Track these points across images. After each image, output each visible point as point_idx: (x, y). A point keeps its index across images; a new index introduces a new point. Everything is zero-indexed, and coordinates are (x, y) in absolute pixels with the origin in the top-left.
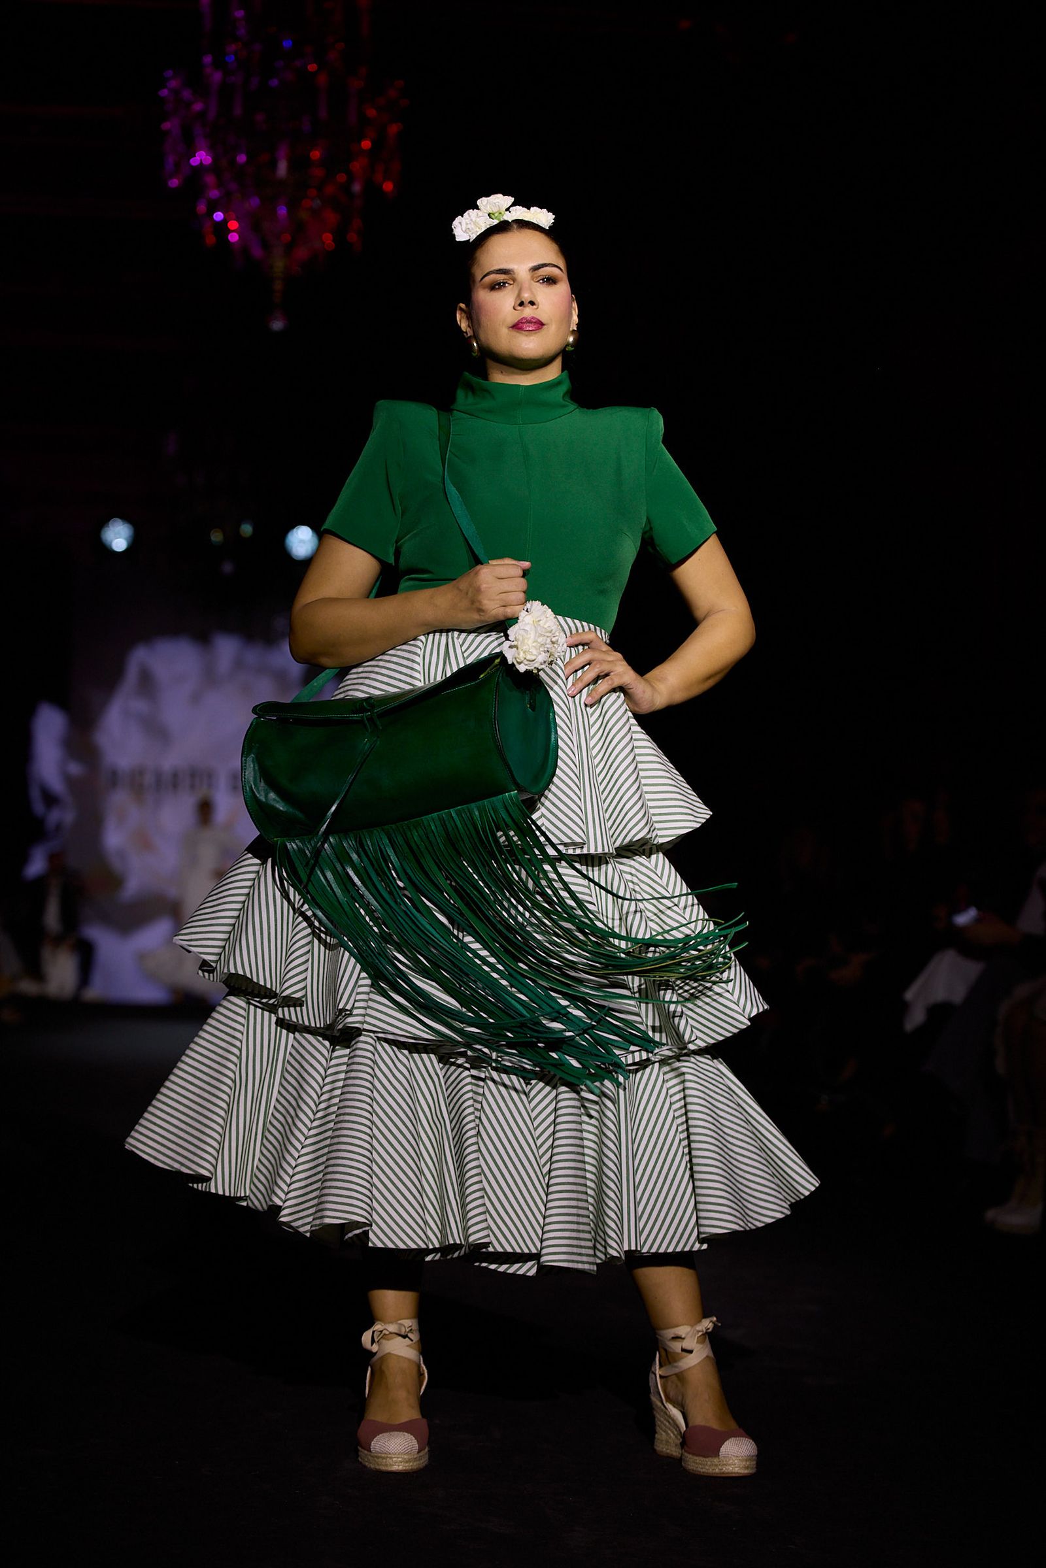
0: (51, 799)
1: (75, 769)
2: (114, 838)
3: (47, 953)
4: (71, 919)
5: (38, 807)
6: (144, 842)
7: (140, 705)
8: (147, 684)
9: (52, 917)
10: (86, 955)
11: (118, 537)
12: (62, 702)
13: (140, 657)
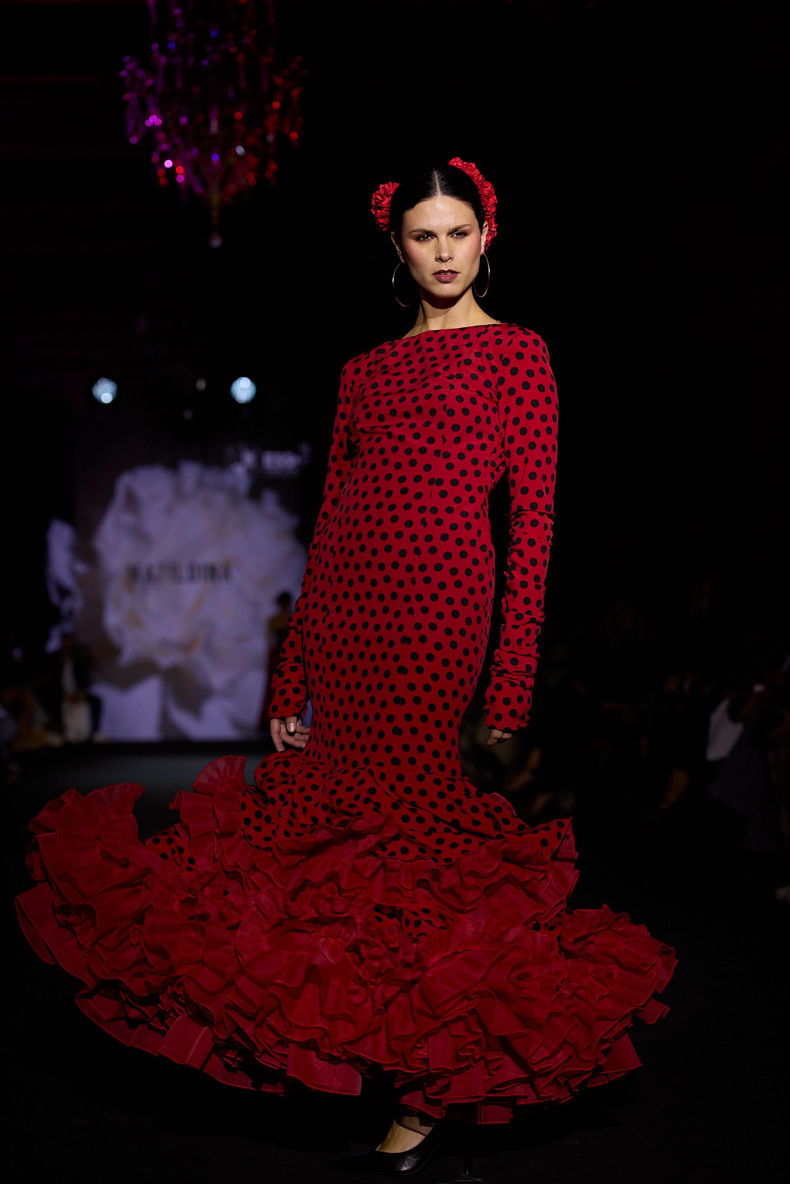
0: (64, 593)
1: (81, 568)
2: (113, 619)
3: (66, 707)
4: (84, 681)
5: (55, 598)
6: (135, 621)
7: (127, 518)
8: (132, 502)
9: (68, 682)
10: (96, 707)
11: (105, 393)
12: (69, 519)
13: (125, 482)
